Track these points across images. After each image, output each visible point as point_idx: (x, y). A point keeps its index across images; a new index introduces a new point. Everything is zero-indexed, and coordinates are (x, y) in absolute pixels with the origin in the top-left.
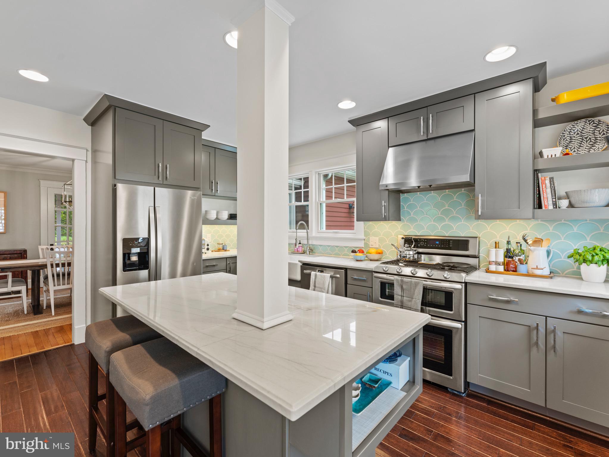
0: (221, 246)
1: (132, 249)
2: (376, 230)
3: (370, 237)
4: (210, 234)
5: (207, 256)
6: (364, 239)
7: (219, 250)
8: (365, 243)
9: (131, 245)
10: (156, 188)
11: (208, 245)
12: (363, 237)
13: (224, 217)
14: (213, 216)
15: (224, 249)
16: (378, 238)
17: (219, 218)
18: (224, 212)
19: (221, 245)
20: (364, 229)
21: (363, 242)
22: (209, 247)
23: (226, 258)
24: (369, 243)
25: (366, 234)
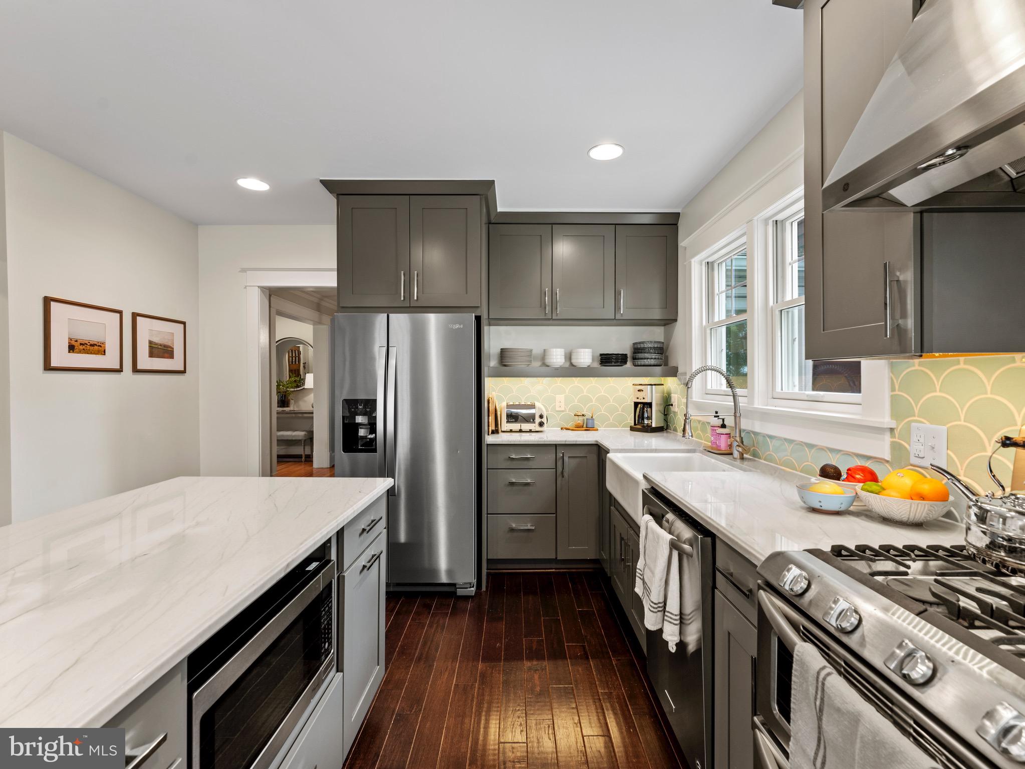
0: (580, 420)
1: (356, 417)
2: (938, 394)
3: (913, 424)
4: (563, 395)
5: (540, 438)
6: (892, 430)
7: (579, 427)
8: (896, 448)
9: (353, 410)
10: (391, 315)
11: (541, 417)
12: (887, 421)
13: (582, 361)
14: (557, 358)
15: (588, 426)
16: (945, 428)
17: (548, 364)
18: (582, 350)
19: (581, 418)
20: (893, 389)
21: (888, 438)
22: (543, 420)
23: (556, 445)
24: (910, 445)
25: (898, 409)
